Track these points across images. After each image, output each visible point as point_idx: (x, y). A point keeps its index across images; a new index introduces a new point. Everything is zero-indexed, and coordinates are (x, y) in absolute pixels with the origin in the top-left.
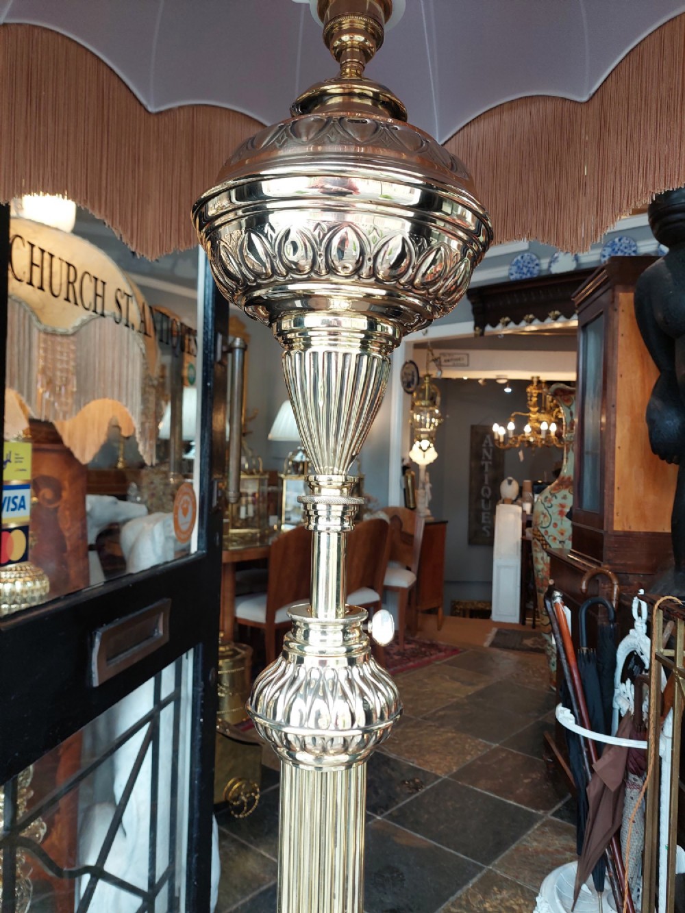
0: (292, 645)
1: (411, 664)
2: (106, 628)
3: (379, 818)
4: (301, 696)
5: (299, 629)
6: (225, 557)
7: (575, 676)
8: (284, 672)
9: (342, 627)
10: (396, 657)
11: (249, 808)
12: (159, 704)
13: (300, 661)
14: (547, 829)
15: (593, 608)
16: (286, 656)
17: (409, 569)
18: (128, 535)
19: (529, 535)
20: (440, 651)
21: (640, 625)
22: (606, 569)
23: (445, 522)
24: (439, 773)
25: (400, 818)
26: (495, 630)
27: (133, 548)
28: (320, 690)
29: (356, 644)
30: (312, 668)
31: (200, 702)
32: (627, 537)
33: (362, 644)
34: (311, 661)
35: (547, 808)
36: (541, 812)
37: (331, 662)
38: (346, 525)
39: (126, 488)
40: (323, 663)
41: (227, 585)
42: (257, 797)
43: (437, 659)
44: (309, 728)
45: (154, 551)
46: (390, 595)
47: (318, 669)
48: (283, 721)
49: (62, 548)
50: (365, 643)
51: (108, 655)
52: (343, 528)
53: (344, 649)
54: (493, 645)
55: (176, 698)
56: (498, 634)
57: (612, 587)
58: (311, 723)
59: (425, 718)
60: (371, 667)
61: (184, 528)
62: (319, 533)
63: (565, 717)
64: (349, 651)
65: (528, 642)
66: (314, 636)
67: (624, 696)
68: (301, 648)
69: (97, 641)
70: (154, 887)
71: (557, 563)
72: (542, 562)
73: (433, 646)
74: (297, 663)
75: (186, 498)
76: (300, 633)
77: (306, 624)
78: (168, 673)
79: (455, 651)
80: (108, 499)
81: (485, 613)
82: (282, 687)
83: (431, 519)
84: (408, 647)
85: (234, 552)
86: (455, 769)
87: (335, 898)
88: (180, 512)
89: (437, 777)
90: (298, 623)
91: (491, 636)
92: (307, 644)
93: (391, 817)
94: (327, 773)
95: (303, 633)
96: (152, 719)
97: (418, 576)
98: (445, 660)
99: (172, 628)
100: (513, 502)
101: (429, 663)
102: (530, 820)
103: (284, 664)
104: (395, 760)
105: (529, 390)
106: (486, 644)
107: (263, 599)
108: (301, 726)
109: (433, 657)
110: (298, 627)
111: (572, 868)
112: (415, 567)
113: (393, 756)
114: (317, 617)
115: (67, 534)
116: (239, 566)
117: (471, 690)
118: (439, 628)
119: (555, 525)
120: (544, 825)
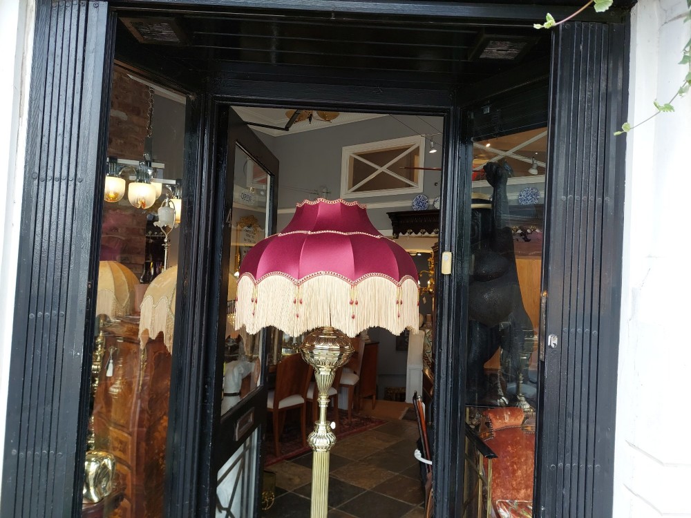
1: (355, 430)
3: (334, 509)
4: (318, 439)
7: (425, 435)
10: (346, 427)
11: (269, 505)
14: (416, 512)
17: (355, 373)
20: (373, 422)
23: (378, 343)
24: (365, 488)
25: (345, 508)
26: (407, 409)
28: (320, 437)
30: (320, 433)
31: (259, 449)
35: (417, 503)
36: (415, 505)
37: (323, 432)
42: (273, 499)
43: (370, 427)
45: (234, 380)
46: (344, 389)
54: (405, 418)
56: (408, 411)
58: (320, 443)
59: (360, 461)
60: (330, 433)
63: (418, 454)
69: (238, 425)
73: (369, 420)
74: (317, 432)
79: (381, 422)
81: (402, 397)
83: (369, 341)
84: (353, 420)
86: (374, 486)
89: (365, 490)
91: (404, 413)
92: (319, 429)
93: (341, 509)
97: (360, 377)
98: (375, 428)
101: (365, 430)
102: (408, 508)
104: (343, 482)
105: (429, 260)
106: (400, 418)
109: (368, 426)
112: (358, 372)
113: (342, 480)
117: (387, 445)
118: (373, 408)
120: (415, 510)
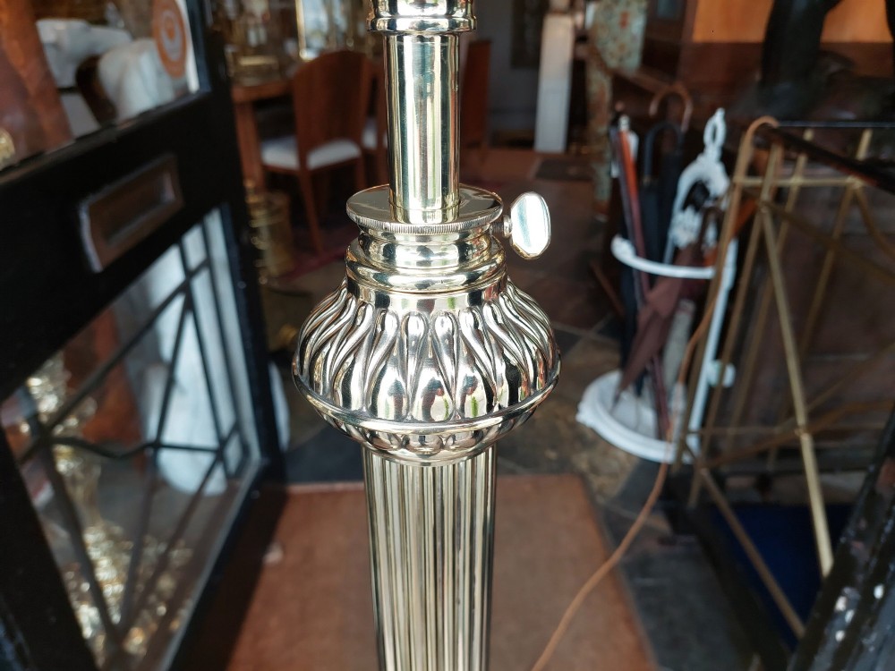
0: (362, 270)
2: (92, 199)
4: (395, 364)
5: (373, 244)
6: (238, 94)
7: (635, 207)
8: (355, 321)
9: (457, 237)
12: (190, 274)
13: (383, 302)
15: (660, 135)
16: (353, 289)
18: (109, 70)
19: (583, 51)
21: (712, 152)
22: (680, 88)
23: (489, 43)
26: (538, 161)
27: (119, 88)
29: (484, 263)
30: (409, 314)
31: (237, 268)
32: (708, 48)
33: (494, 261)
34: (404, 303)
35: (588, 327)
36: (583, 332)
37: (441, 302)
38: (459, 14)
39: (102, 12)
40: (427, 306)
41: (245, 128)
44: (414, 421)
47: (419, 315)
48: (365, 410)
49: (23, 93)
50: (499, 259)
51: (105, 231)
52: (454, 24)
53: (463, 278)
54: (537, 177)
55: (208, 263)
57: (683, 110)
58: (417, 412)
60: (511, 298)
61: (174, 57)
62: (400, 39)
63: (623, 250)
64: (472, 278)
65: (573, 171)
66: (406, 255)
67: (684, 227)
68: (381, 277)
69: (85, 218)
70: (223, 442)
71: (621, 84)
72: (599, 84)
74: (378, 305)
75: (168, 13)
76: (376, 251)
77: (388, 234)
78: (193, 240)
80: (77, 25)
81: (528, 143)
82: (355, 349)
85: (250, 89)
87: (459, 603)
88: (164, 34)
90: (371, 232)
91: (535, 166)
92: (393, 271)
94: (442, 468)
95: (382, 250)
96: (185, 289)
99: (185, 187)
100: (563, 13)
102: (573, 340)
103: (353, 304)
107: (292, 141)
108: (399, 418)
110: (373, 239)
111: (614, 378)
114: (407, 220)
115: (23, 73)
116: (260, 104)
118: (482, 163)
119: (615, 39)
120: (586, 344)
